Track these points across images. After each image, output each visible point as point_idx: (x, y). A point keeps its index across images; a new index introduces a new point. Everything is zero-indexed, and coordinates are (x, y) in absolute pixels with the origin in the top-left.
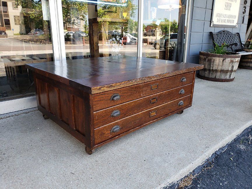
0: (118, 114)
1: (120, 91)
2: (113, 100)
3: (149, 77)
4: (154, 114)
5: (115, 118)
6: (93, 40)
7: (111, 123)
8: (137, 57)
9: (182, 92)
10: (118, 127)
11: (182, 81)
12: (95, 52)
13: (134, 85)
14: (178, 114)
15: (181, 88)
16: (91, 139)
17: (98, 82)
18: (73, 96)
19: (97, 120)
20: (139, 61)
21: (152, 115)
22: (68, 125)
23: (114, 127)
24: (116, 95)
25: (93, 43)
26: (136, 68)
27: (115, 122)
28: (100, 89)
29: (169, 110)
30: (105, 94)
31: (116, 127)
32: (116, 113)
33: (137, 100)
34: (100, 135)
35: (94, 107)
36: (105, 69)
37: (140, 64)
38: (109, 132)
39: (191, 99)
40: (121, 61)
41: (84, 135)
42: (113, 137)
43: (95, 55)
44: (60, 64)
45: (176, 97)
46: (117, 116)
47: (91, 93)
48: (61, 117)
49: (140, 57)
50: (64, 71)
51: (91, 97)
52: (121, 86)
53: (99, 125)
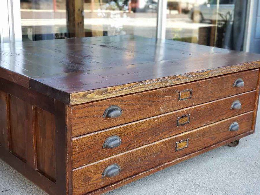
0: (117, 144)
1: (122, 101)
2: (108, 116)
3: (175, 77)
4: (183, 145)
5: (111, 151)
6: (73, 5)
7: (104, 160)
8: (157, 39)
9: (236, 107)
10: (117, 167)
11: (236, 87)
12: (76, 26)
13: (148, 91)
14: (229, 147)
15: (235, 99)
16: (67, 187)
17: (81, 83)
18: (36, 109)
19: (79, 153)
20: (160, 47)
21: (180, 146)
22: (24, 161)
23: (109, 168)
24: (115, 107)
25: (74, 10)
26: (153, 59)
27: (112, 157)
28: (85, 96)
29: (212, 138)
30: (93, 106)
31: (112, 166)
32: (113, 140)
33: (152, 118)
34: (82, 181)
35: (74, 128)
36: (94, 60)
37: (162, 52)
38: (100, 176)
39: (253, 119)
40: (125, 45)
41: (53, 180)
42: (107, 186)
43: (76, 32)
44: (10, 49)
45: (226, 115)
46: (115, 146)
47: (68, 103)
48: (11, 147)
49: (161, 39)
50: (17, 63)
51: (69, 111)
52: (123, 92)
53: (81, 163)
